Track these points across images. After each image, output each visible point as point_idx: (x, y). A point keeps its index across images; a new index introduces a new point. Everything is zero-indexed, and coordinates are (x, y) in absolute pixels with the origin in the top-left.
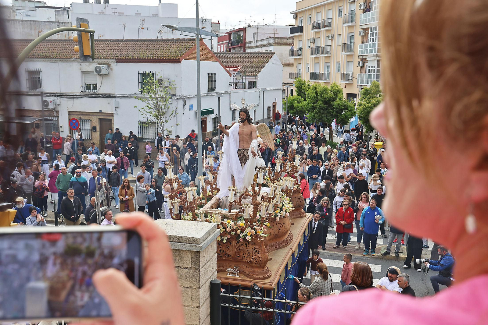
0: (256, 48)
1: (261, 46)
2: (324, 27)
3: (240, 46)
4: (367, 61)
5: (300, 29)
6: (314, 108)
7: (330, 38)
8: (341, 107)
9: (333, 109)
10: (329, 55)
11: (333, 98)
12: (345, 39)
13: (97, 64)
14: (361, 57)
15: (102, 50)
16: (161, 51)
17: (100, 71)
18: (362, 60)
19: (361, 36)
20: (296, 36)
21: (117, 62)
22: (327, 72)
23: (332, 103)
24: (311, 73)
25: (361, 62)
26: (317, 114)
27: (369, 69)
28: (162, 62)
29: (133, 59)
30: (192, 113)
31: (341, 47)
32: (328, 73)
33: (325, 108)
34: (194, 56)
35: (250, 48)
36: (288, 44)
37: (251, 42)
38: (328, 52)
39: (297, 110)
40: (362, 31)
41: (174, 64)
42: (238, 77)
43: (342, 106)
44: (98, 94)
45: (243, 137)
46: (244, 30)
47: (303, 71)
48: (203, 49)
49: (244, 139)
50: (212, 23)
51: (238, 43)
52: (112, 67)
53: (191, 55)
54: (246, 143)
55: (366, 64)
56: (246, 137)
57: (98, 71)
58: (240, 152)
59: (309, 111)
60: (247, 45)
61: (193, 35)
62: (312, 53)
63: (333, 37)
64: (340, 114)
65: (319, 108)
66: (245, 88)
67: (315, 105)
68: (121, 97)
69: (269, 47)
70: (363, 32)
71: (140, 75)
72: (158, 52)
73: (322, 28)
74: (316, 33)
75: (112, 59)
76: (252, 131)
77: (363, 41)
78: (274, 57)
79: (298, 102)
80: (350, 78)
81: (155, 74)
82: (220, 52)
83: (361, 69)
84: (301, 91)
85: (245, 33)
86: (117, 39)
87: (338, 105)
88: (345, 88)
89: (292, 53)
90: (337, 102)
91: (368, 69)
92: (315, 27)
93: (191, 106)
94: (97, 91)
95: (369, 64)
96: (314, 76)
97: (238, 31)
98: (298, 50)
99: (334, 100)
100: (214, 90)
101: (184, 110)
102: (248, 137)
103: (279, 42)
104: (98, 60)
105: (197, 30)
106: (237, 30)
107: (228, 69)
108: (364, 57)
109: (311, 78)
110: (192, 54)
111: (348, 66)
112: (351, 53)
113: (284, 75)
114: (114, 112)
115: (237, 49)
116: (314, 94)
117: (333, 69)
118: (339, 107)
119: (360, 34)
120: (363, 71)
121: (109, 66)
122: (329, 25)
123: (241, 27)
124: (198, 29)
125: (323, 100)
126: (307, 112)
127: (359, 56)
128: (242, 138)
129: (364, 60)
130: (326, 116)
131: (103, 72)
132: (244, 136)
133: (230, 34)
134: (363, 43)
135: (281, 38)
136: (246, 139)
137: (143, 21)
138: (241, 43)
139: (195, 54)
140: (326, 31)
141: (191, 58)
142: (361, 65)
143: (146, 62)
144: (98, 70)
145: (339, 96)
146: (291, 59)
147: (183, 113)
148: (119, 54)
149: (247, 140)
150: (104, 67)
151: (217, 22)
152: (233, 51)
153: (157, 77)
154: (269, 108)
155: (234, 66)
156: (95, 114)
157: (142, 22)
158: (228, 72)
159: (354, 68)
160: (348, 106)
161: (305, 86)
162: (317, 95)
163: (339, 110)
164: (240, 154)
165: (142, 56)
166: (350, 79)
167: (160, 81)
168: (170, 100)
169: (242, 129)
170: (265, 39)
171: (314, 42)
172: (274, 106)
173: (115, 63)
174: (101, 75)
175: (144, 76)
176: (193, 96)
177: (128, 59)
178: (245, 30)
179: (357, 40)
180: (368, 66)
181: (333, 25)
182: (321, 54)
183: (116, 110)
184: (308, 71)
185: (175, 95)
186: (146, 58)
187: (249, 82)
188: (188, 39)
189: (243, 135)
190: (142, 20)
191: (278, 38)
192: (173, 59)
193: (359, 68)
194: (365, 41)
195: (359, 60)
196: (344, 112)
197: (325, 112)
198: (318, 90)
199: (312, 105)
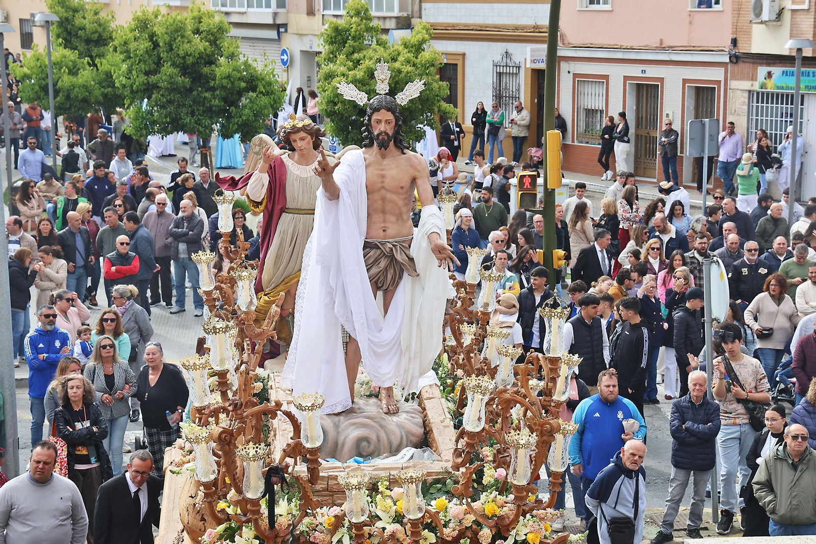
6: (150, 88)
8: (237, 83)
9: (213, 89)
11: (208, 56)
23: (206, 70)
26: (163, 107)
33: (185, 87)
39: (68, 97)
43: (239, 79)
45: (383, 199)
49: (388, 207)
54: (392, 219)
56: (394, 197)
58: (373, 253)
64: (234, 103)
65: (167, 89)
67: (153, 79)
76: (417, 174)
79: (73, 71)
87: (229, 77)
90: (223, 66)
99: (210, 61)
102: (404, 196)
116: (145, 45)
118: (233, 83)
125: (179, 61)
128: (380, 202)
132: (389, 196)
136: (396, 205)
149: (400, 209)
160: (257, 78)
161: (84, 18)
162: (156, 45)
163: (232, 94)
164: (376, 261)
169: (377, 172)
189: (383, 191)
196: (244, 101)
197: (189, 102)
198: (159, 30)
199: (143, 78)
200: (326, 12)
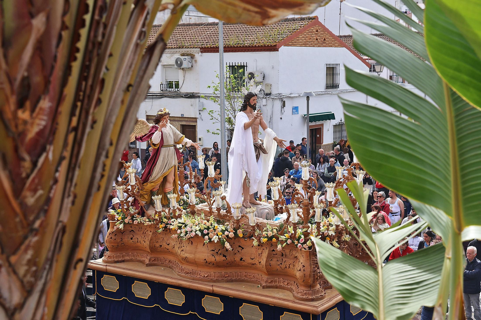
13: (179, 54)
16: (259, 35)
17: (181, 64)
21: (202, 52)
28: (255, 50)
30: (297, 118)
34: (301, 40)
41: (269, 52)
42: (378, 68)
44: (179, 93)
45: (254, 128)
48: (317, 31)
49: (256, 131)
52: (196, 59)
53: (296, 40)
57: (179, 64)
68: (205, 97)
71: (231, 67)
75: (196, 48)
81: (247, 66)
86: (212, 22)
93: (295, 109)
94: (178, 89)
100: (337, 86)
101: (282, 113)
104: (181, 50)
110: (297, 38)
114: (198, 116)
121: (192, 57)
131: (185, 65)
132: (256, 127)
141: (296, 44)
143: (235, 51)
144: (179, 62)
147: (281, 118)
150: (186, 58)
153: (249, 70)
156: (176, 119)
158: (364, 61)
165: (231, 43)
168: (264, 100)
173: (200, 54)
174: (183, 69)
175: (234, 69)
176: (297, 95)
177: (214, 47)
183: (200, 114)
185: (270, 94)
186: (236, 46)
189: (254, 125)
192: (268, 46)
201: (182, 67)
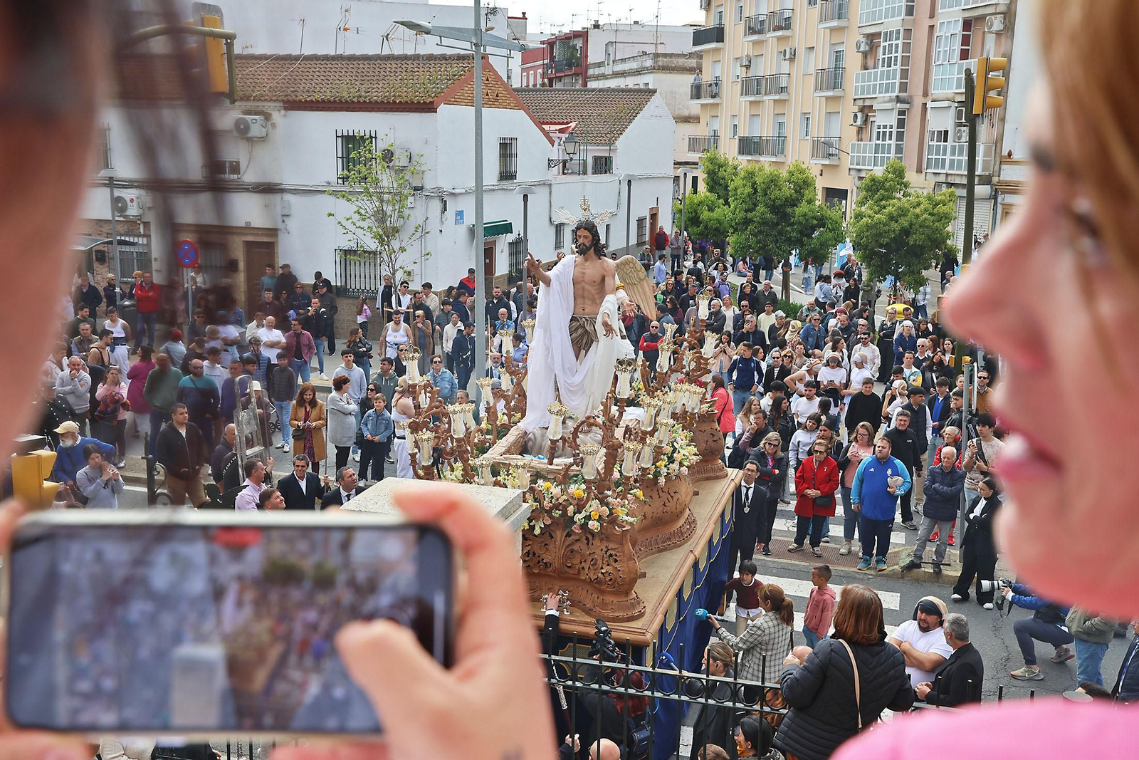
0: (611, 78)
1: (623, 74)
2: (774, 30)
3: (574, 74)
4: (875, 111)
5: (717, 34)
6: (747, 222)
7: (787, 57)
8: (810, 221)
9: (793, 224)
10: (783, 96)
11: (793, 200)
12: (822, 59)
13: (239, 112)
14: (860, 103)
15: (251, 80)
16: (391, 83)
17: (247, 129)
18: (862, 109)
19: (860, 52)
20: (708, 51)
21: (286, 109)
22: (779, 137)
23: (789, 210)
24: (742, 140)
25: (859, 115)
26: (755, 235)
27: (879, 130)
28: (391, 110)
29: (323, 101)
30: (462, 230)
31: (813, 78)
32: (782, 139)
33: (772, 222)
34: (466, 95)
35: (597, 78)
36: (688, 70)
37: (599, 65)
38: (783, 90)
39: (706, 227)
40: (864, 40)
41: (420, 114)
42: (570, 148)
43: (812, 218)
44: (241, 183)
45: (583, 288)
46: (583, 35)
47: (721, 134)
48: (487, 80)
49: (586, 294)
50: (508, 18)
51: (570, 65)
52: (274, 121)
53: (460, 94)
54: (589, 302)
55: (872, 119)
56: (589, 288)
57: (242, 130)
58: (575, 324)
59: (736, 230)
60: (591, 72)
61: (467, 45)
62: (745, 92)
63: (795, 54)
64: (809, 236)
65: (759, 223)
66: (585, 173)
67: (750, 215)
68: (295, 191)
69: (643, 76)
70: (867, 43)
71: (340, 139)
72: (381, 85)
73: (769, 31)
74: (755, 43)
75: (275, 101)
76: (606, 273)
77: (866, 63)
78: (655, 100)
79: (711, 209)
80: (833, 151)
81: (376, 138)
82: (528, 86)
83: (860, 130)
84: (716, 183)
85: (587, 42)
86: (287, 55)
87: (805, 215)
88: (821, 175)
89: (697, 92)
90: (802, 208)
91: (875, 130)
92: (752, 31)
93: (460, 214)
94: (239, 176)
95: (879, 119)
96: (748, 146)
97: (570, 38)
98: (710, 85)
99: (794, 203)
100: (513, 177)
101: (442, 222)
102: (597, 287)
103: (665, 64)
104: (243, 104)
105: (476, 35)
106: (569, 36)
107: (546, 127)
108: (868, 103)
109: (741, 152)
110: (462, 91)
111: (828, 122)
112: (837, 92)
113: (677, 142)
114: (279, 225)
115: (567, 80)
116: (748, 190)
117: (793, 131)
118: (807, 220)
119: (858, 47)
120: (865, 135)
121: (267, 117)
122: (787, 24)
123: (578, 28)
124: (479, 32)
125: (770, 203)
126: (731, 231)
127: (855, 100)
128: (581, 291)
129: (866, 110)
130: (777, 241)
131: (256, 131)
132: (587, 287)
133: (551, 44)
134: (865, 68)
135: (671, 55)
136: (591, 293)
137: (346, 11)
138: (577, 66)
139: (469, 92)
140: (779, 39)
141: (460, 100)
142: (859, 122)
143: (353, 110)
144: (242, 127)
145: (807, 194)
146: (694, 107)
147: (441, 231)
148: (292, 89)
149: (593, 295)
150: (256, 120)
151: (521, 16)
152: (558, 85)
153: (381, 145)
154: (641, 221)
155: (561, 121)
156: (235, 231)
157: (344, 13)
158: (546, 134)
159: (843, 128)
160: (827, 218)
161: (726, 171)
162: (756, 191)
163: (806, 229)
164: (576, 329)
165: (345, 95)
166: (833, 155)
167: (388, 155)
168: (411, 199)
169: (580, 270)
170: (633, 57)
171: (750, 66)
172: (654, 216)
173: (283, 112)
174: (248, 139)
175: (351, 143)
176: (463, 191)
177: (311, 101)
178: (587, 36)
179: (852, 61)
180: (876, 124)
181: (796, 24)
182: (766, 94)
183: (283, 221)
184: (735, 134)
185: (421, 188)
186: (355, 100)
187: (596, 159)
188: (453, 55)
189: (583, 283)
190: (343, 10)
191: (665, 55)
192: (418, 103)
193: (855, 129)
194: (870, 63)
195: (856, 109)
196: (816, 234)
197: (774, 233)
198: (758, 180)
199: (743, 214)
200: (928, 171)
201: (249, 135)
